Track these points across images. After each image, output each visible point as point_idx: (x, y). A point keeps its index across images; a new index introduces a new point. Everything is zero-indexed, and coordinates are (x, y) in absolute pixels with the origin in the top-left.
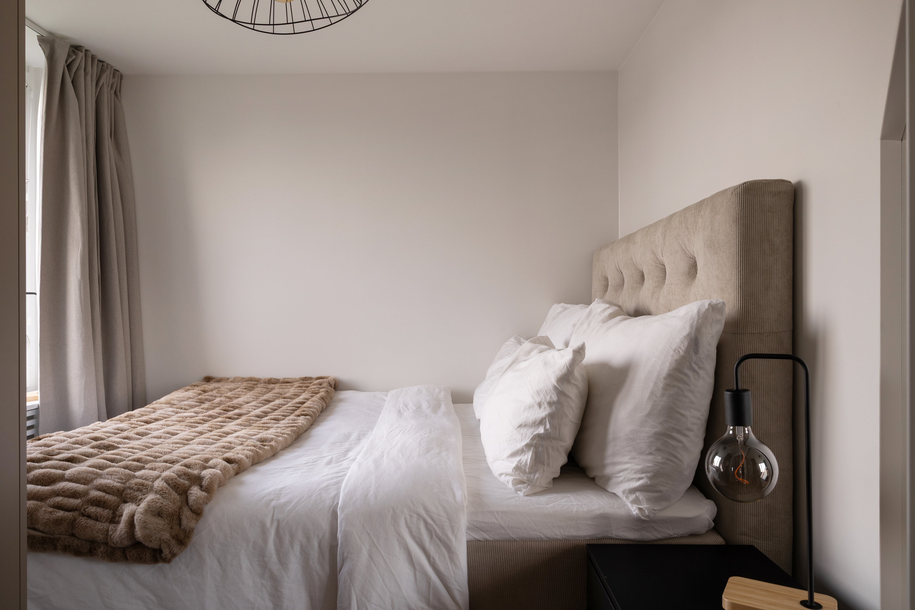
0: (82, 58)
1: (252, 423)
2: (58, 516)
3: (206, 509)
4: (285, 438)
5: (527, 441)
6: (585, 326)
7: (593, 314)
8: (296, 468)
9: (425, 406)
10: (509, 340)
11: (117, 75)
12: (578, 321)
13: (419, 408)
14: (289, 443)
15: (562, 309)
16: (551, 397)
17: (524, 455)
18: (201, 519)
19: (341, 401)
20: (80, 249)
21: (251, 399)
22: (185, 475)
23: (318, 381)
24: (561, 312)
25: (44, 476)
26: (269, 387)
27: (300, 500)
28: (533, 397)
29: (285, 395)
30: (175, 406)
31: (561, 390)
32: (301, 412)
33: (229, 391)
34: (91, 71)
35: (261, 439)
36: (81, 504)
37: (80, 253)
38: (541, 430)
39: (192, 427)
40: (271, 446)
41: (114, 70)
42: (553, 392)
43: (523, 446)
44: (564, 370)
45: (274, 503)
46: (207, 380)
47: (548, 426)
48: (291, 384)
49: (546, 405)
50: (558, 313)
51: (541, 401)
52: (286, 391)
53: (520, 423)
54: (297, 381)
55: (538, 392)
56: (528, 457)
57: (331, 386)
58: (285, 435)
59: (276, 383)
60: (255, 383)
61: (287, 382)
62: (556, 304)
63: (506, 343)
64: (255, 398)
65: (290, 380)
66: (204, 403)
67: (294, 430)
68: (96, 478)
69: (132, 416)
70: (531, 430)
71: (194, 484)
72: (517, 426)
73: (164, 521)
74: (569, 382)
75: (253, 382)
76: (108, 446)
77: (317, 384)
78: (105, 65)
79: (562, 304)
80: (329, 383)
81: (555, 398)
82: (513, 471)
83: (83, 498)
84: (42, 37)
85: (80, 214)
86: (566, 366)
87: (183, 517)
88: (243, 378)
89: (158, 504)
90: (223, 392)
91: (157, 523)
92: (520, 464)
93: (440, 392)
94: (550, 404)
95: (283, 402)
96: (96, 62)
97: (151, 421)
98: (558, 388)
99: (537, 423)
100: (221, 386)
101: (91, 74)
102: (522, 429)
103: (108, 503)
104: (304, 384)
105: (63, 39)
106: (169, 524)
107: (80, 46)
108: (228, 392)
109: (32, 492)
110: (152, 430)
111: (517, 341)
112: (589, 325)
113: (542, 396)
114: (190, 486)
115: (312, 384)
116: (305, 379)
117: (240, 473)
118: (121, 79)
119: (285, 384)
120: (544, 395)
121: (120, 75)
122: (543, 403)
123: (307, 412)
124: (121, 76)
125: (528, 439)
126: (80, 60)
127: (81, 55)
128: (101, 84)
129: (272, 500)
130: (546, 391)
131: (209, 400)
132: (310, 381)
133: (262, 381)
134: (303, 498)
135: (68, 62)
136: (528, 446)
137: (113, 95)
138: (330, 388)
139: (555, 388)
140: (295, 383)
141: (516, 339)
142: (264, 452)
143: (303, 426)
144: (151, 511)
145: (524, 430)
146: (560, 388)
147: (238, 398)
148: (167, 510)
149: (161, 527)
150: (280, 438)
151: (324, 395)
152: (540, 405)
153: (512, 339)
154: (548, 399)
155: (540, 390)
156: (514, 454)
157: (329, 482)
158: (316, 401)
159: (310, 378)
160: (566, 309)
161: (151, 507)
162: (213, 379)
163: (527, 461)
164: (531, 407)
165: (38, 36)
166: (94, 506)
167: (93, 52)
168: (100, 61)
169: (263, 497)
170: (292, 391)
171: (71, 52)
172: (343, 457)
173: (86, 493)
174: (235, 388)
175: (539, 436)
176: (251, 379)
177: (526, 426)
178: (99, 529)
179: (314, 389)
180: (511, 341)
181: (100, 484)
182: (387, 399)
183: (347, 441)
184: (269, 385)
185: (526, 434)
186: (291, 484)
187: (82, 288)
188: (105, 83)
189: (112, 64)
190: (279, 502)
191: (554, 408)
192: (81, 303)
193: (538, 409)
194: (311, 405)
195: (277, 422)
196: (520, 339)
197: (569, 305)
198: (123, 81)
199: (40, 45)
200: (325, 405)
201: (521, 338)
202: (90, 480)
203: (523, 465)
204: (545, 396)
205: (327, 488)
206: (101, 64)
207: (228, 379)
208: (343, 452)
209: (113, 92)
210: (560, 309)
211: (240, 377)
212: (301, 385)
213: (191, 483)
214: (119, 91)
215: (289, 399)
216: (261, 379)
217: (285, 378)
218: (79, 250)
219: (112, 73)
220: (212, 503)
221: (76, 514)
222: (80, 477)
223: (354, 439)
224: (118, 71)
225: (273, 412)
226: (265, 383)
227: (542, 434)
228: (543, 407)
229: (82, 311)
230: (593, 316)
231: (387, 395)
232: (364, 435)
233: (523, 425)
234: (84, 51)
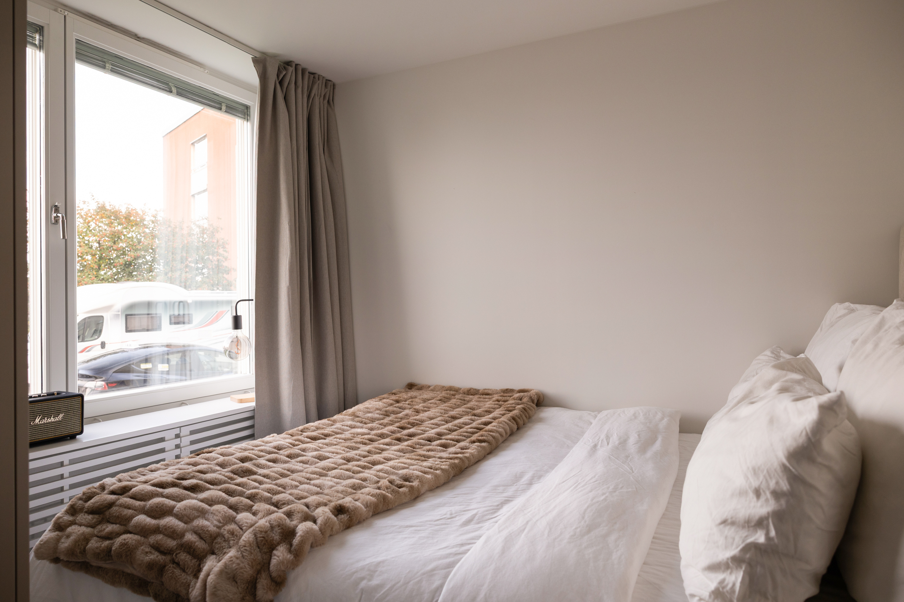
0: (292, 72)
1: (418, 448)
2: (151, 559)
3: (292, 576)
4: (436, 476)
5: (734, 551)
6: (869, 347)
7: (886, 327)
8: (419, 528)
9: (633, 439)
10: (763, 354)
11: (330, 85)
12: (862, 335)
13: (623, 442)
14: (442, 481)
15: (846, 311)
16: (777, 483)
17: (731, 573)
18: (283, 590)
19: (541, 420)
20: (288, 256)
21: (438, 414)
22: (279, 526)
23: (518, 395)
24: (844, 315)
25: (157, 507)
26: (466, 399)
27: (394, 585)
28: (746, 478)
29: (475, 412)
30: (357, 419)
31: (796, 473)
32: (479, 436)
33: (422, 402)
34: (301, 84)
35: (406, 476)
36: (175, 548)
37: (289, 260)
38: (760, 537)
39: (352, 449)
40: (412, 487)
41: (326, 80)
42: (781, 474)
43: (728, 559)
44: (802, 440)
45: (363, 584)
46: (410, 387)
47: (773, 533)
48: (490, 396)
49: (768, 495)
50: (840, 317)
51: (759, 487)
52: (482, 404)
53: (724, 517)
54: (497, 393)
55: (754, 470)
56: (736, 578)
57: (533, 402)
58: (438, 472)
59: (475, 395)
60: (454, 392)
61: (486, 394)
62: (837, 304)
63: (758, 357)
64: (443, 413)
65: (490, 392)
66: (389, 416)
67: (455, 463)
68: (199, 517)
69: (307, 429)
70: (744, 533)
71: (284, 541)
72: (719, 521)
73: (238, 588)
74: (811, 460)
75: (452, 392)
76: (244, 471)
77: (517, 398)
78: (317, 76)
79: (847, 304)
80: (531, 397)
81: (785, 486)
82: (710, 596)
83: (179, 540)
84: (256, 58)
85: (289, 222)
86: (804, 433)
87: (259, 586)
88: (443, 387)
89: (234, 565)
90: (415, 403)
91: (227, 590)
92: (723, 588)
93: (662, 419)
94: (777, 494)
95: (467, 420)
96: (307, 75)
97: (320, 437)
98: (790, 470)
99: (753, 524)
100: (419, 395)
101: (302, 87)
102: (728, 528)
103: (197, 551)
104: (504, 398)
105: (274, 57)
106: (241, 593)
107: (291, 62)
108: (420, 403)
109: (140, 525)
110: (310, 450)
111: (773, 356)
112: (876, 345)
113: (761, 478)
114: (278, 544)
115: (512, 397)
116: (506, 391)
117: (352, 526)
118: (334, 89)
119: (484, 396)
120: (765, 476)
121: (332, 84)
122: (764, 491)
123: (485, 438)
124: (334, 85)
125: (737, 548)
126: (290, 74)
127: (291, 69)
128: (312, 95)
129: (363, 579)
130: (768, 472)
131: (396, 413)
132: (510, 394)
133: (461, 391)
134: (398, 583)
135: (280, 78)
136: (737, 561)
137: (326, 105)
138: (532, 404)
139: (785, 468)
140: (495, 396)
141: (772, 353)
142: (396, 497)
143: (472, 457)
144: (226, 572)
145: (730, 531)
146: (793, 470)
147: (426, 411)
148: (241, 574)
149: (231, 597)
150: (429, 476)
151: (518, 414)
152: (758, 493)
153: (768, 353)
154: (772, 484)
155: (759, 468)
156: (714, 568)
157: (440, 562)
158: (503, 422)
159: (512, 391)
160: (852, 311)
161: (227, 567)
162: (415, 386)
163: (734, 585)
164: (742, 493)
165: (252, 58)
166: (185, 552)
167: (304, 65)
168: (310, 73)
169: (354, 573)
170: (488, 404)
171: (282, 69)
172: (492, 513)
173: (182, 535)
174: (431, 398)
175: (755, 546)
176: (450, 389)
177: (733, 523)
178: (183, 583)
179: (511, 405)
180: (766, 355)
181: (198, 526)
182: (594, 422)
183: (515, 484)
184: (468, 396)
185: (734, 539)
186: (393, 558)
187: (290, 294)
188: (316, 94)
189: (324, 75)
190: (370, 583)
191: (783, 502)
192: (289, 308)
193: (755, 499)
194: (495, 428)
195: (444, 449)
196: (779, 353)
197: (858, 306)
198: (336, 90)
199: (254, 66)
200: (515, 427)
201: (782, 351)
202: (192, 518)
203: (727, 592)
204: (766, 480)
205: (431, 573)
206: (312, 76)
207: (429, 387)
208: (496, 504)
209: (326, 101)
210: (842, 312)
211: (440, 386)
212: (500, 398)
213: (281, 540)
214: (332, 100)
215: (477, 416)
216: (461, 389)
217: (485, 389)
218: (288, 258)
219: (324, 84)
220: (299, 570)
221: (168, 558)
222: (184, 514)
223: (525, 483)
224: (331, 81)
225: (449, 434)
226: (464, 394)
227: (762, 544)
228: (763, 499)
229: (290, 316)
230: (886, 330)
231: (596, 417)
232: (540, 477)
233: (729, 521)
234: (294, 66)
